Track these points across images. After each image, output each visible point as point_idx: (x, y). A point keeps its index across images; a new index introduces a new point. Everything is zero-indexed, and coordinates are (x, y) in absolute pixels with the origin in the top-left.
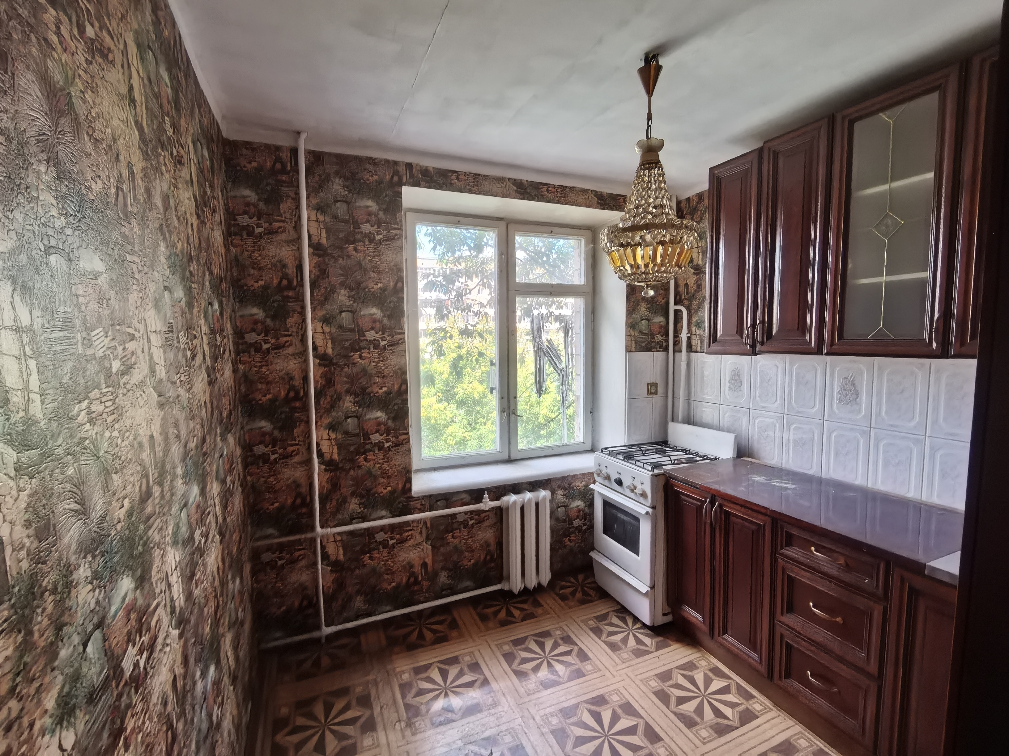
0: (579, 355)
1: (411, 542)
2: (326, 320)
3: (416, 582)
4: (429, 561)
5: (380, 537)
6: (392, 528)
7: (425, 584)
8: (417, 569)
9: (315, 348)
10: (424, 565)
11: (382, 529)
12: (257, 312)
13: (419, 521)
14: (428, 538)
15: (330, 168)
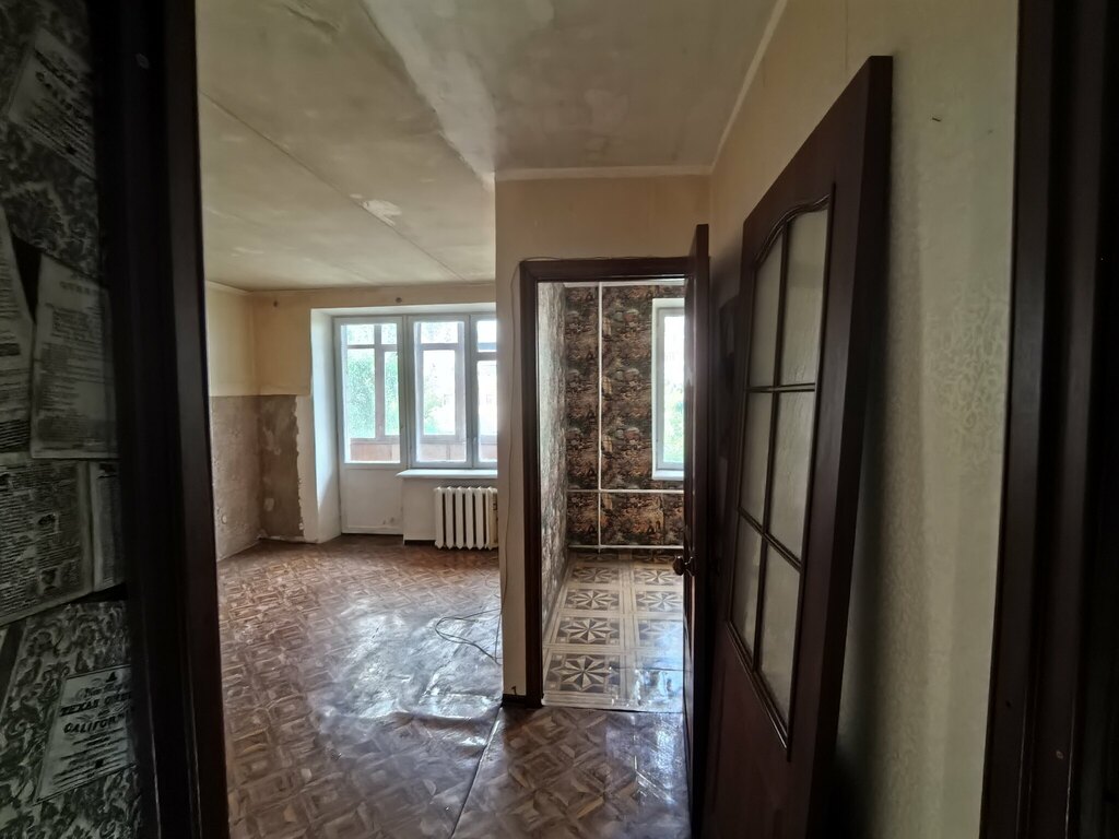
1: (650, 507)
2: (609, 376)
3: (653, 533)
4: (662, 521)
5: (633, 500)
6: (640, 496)
7: (659, 535)
8: (654, 524)
9: (603, 391)
10: (658, 523)
11: (634, 495)
12: (576, 372)
13: (656, 494)
14: (661, 507)
15: (615, 294)
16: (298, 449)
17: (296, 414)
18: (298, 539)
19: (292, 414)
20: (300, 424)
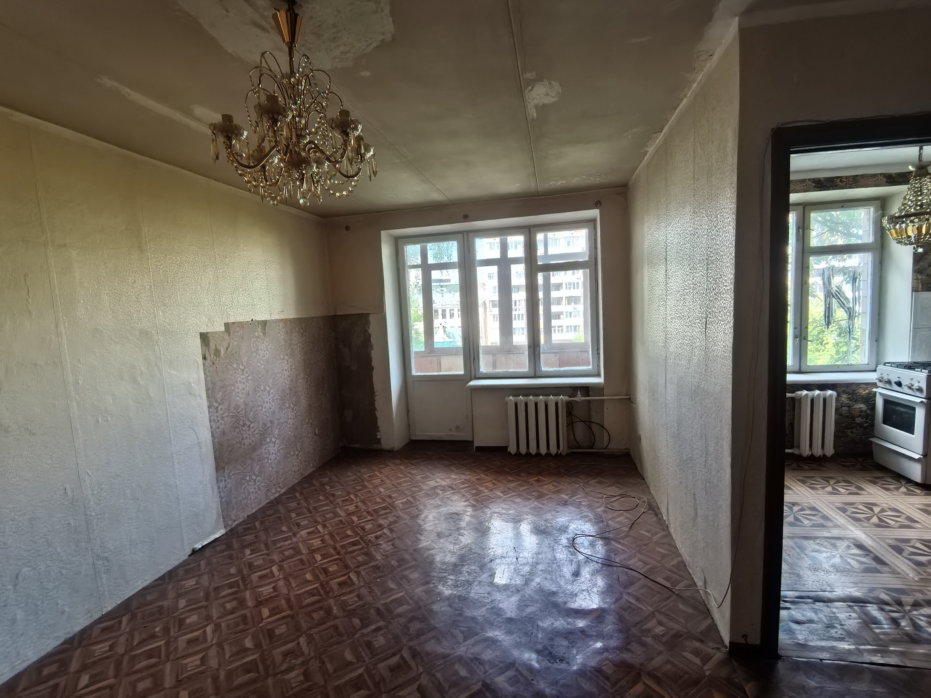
0: (866, 297)
16: (373, 364)
17: (370, 331)
18: (376, 446)
19: (366, 331)
20: (374, 340)
